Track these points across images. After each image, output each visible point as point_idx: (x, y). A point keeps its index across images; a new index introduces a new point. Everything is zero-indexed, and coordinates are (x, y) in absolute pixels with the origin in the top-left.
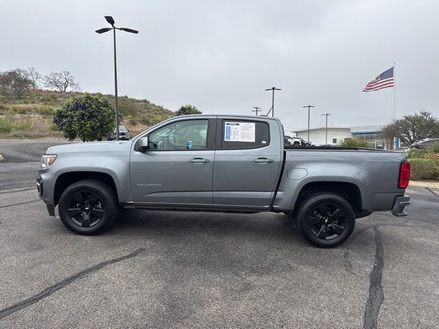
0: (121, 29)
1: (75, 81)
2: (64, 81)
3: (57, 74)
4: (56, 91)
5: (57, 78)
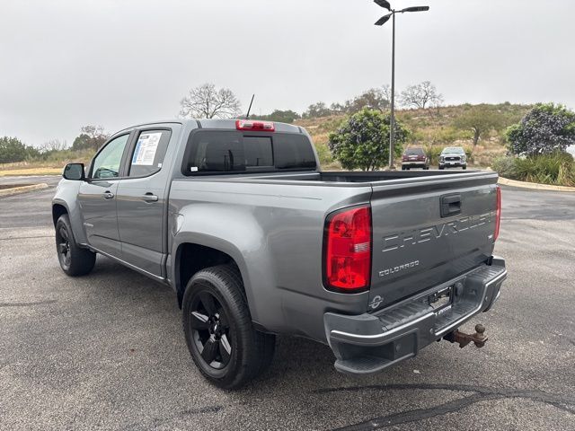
0: (403, 11)
1: (437, 93)
2: (424, 94)
3: (415, 87)
4: (412, 109)
5: (416, 93)
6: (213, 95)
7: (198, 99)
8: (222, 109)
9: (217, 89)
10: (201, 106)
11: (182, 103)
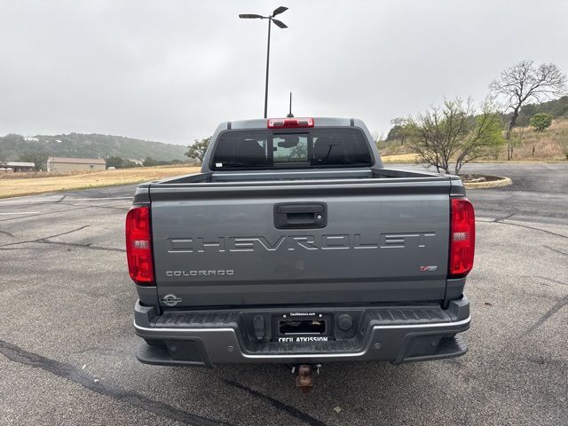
6: (530, 73)
7: (511, 80)
8: (540, 88)
9: (536, 66)
10: (513, 88)
11: (490, 86)
